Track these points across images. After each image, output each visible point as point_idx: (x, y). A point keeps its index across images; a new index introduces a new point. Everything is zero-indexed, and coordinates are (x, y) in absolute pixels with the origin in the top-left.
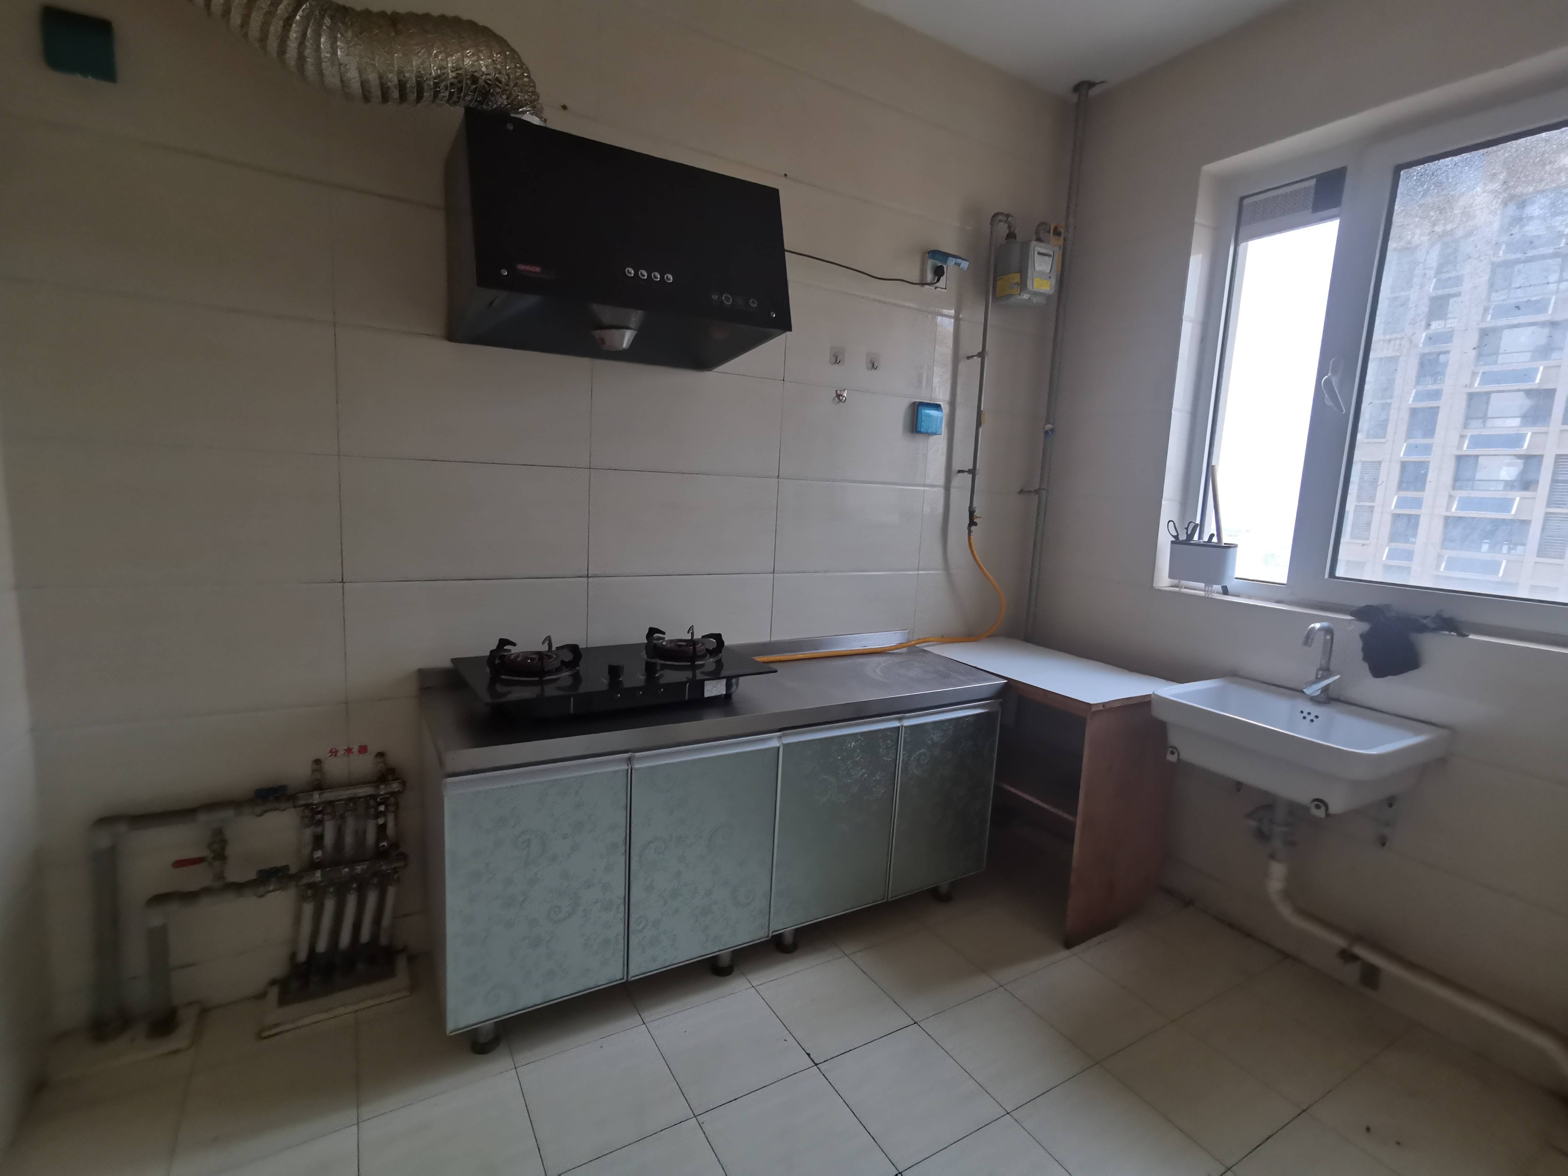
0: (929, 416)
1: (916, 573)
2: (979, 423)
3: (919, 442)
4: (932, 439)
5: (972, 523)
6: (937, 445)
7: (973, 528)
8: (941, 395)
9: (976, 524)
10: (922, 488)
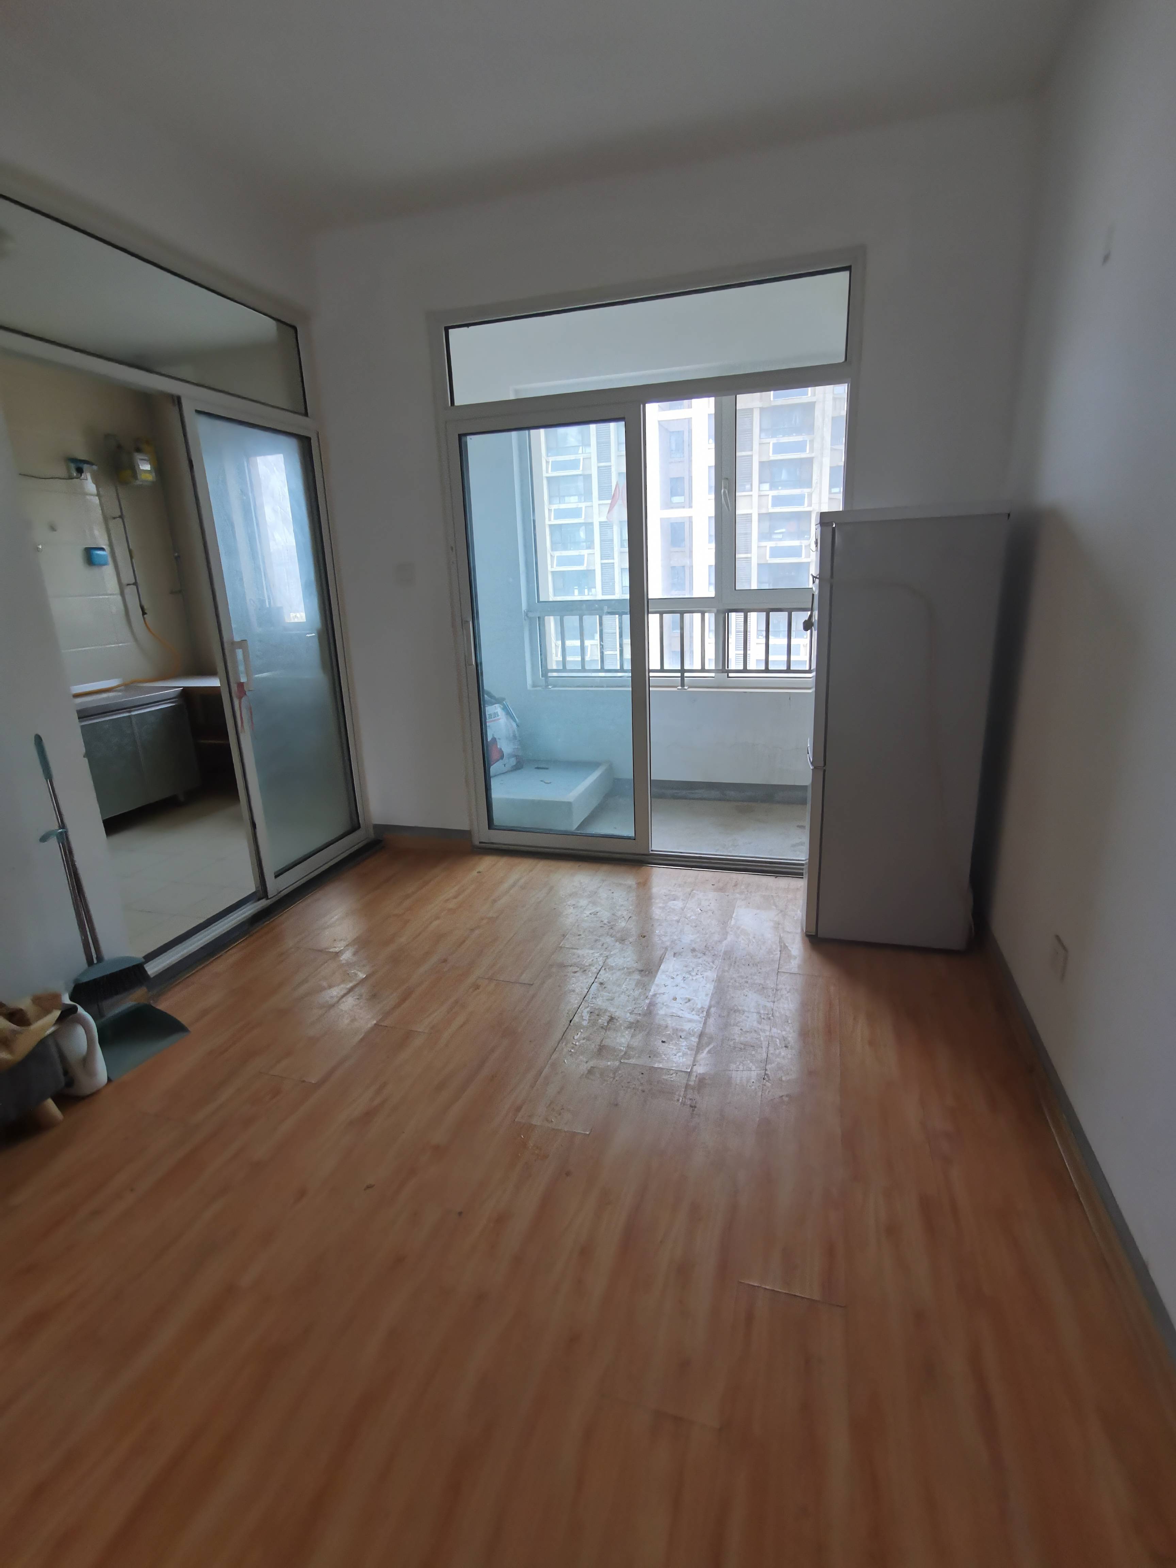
0: (97, 554)
1: (117, 645)
2: (131, 557)
3: (95, 571)
4: (105, 567)
5: (144, 613)
6: (109, 571)
7: (145, 616)
8: (103, 542)
9: (146, 614)
10: (107, 597)
